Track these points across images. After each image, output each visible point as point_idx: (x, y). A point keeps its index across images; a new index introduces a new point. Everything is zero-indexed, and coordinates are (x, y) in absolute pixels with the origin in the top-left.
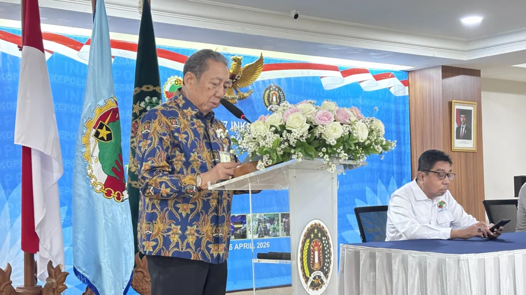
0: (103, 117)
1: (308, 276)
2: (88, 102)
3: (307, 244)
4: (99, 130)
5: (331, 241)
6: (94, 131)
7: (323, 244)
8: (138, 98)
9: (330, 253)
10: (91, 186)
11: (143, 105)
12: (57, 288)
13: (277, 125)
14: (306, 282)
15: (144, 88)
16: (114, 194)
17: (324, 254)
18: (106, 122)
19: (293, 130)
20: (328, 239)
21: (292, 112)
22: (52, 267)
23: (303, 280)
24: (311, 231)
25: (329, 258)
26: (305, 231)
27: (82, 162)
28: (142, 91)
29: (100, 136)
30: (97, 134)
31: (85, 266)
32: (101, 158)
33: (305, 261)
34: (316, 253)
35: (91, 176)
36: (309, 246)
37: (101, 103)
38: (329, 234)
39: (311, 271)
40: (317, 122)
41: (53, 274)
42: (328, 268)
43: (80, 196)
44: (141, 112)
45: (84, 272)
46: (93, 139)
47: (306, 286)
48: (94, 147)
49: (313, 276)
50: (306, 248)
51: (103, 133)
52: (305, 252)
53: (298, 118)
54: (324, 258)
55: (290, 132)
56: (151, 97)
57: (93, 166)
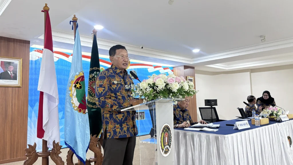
0: (78, 79)
1: (163, 148)
2: (72, 74)
3: (163, 135)
4: (76, 85)
5: (171, 132)
6: (74, 85)
7: (169, 134)
8: (91, 72)
9: (171, 137)
10: (72, 107)
11: (93, 75)
12: (57, 152)
13: (151, 83)
14: (163, 151)
15: (94, 68)
16: (82, 111)
17: (169, 138)
18: (79, 81)
19: (158, 86)
20: (170, 131)
21: (157, 78)
22: (55, 143)
23: (161, 150)
24: (164, 129)
25: (171, 139)
26: (162, 129)
27: (68, 97)
28: (93, 70)
29: (77, 87)
30: (75, 86)
31: (70, 141)
32: (77, 96)
33: (162, 142)
34: (166, 138)
35: (73, 103)
36: (164, 135)
37: (77, 73)
38: (171, 129)
39: (164, 146)
40: (168, 82)
41: (55, 147)
42: (171, 144)
43: (68, 112)
44: (92, 78)
45: (69, 143)
46: (74, 88)
47: (163, 153)
48: (74, 91)
49: (165, 148)
50: (162, 136)
51: (78, 86)
52: (162, 138)
53: (161, 80)
54: (169, 140)
55: (157, 87)
56: (97, 72)
57: (74, 99)
